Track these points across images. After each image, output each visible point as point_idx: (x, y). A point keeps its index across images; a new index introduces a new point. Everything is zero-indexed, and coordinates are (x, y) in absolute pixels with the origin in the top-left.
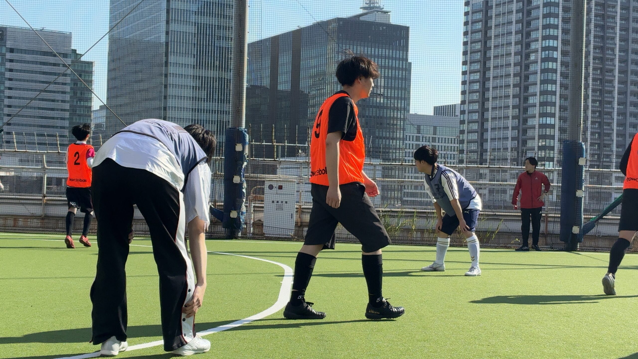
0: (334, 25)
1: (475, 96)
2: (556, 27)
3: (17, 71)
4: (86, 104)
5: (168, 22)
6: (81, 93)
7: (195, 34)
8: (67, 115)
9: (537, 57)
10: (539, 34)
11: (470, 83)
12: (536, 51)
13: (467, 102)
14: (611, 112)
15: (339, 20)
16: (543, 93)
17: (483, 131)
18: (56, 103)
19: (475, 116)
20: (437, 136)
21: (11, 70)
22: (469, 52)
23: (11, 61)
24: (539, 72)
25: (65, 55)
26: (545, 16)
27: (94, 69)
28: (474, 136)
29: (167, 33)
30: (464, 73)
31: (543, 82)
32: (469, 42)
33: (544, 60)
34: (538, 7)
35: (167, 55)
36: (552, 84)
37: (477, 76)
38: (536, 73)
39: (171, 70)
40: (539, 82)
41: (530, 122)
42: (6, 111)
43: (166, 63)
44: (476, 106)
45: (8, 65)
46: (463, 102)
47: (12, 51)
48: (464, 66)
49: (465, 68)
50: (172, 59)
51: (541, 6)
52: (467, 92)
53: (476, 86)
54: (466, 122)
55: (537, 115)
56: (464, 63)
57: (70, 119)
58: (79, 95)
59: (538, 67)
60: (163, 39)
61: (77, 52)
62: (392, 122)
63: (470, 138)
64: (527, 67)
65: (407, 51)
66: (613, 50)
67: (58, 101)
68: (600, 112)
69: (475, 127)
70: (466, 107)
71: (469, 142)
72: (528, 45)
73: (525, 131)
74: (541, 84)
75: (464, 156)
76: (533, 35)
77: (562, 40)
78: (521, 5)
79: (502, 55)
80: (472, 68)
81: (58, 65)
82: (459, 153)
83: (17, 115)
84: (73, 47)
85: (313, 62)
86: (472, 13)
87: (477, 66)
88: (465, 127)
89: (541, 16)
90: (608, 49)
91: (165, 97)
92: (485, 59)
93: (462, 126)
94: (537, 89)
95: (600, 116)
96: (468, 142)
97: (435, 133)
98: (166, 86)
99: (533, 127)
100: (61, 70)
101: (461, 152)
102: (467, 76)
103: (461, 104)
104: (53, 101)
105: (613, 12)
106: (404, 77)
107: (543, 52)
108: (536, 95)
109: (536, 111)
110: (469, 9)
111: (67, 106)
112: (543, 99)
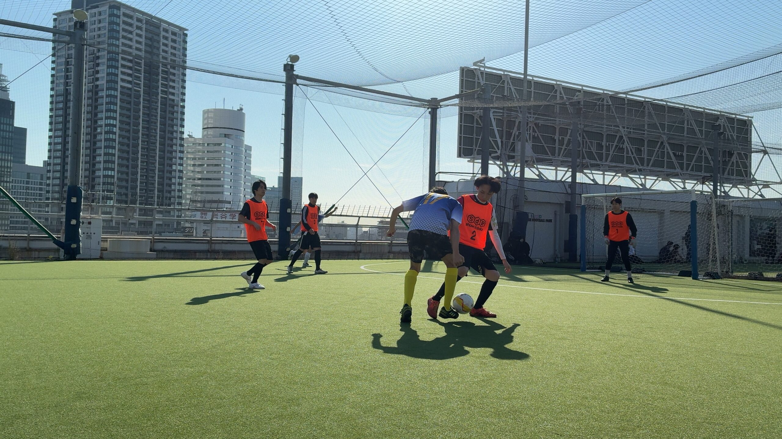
1: (58, 154)
2: (115, 111)
9: (102, 130)
10: (103, 115)
11: (54, 144)
12: (101, 126)
13: (52, 157)
14: (154, 170)
16: (106, 154)
17: (64, 178)
20: (30, 180)
22: (54, 123)
24: (103, 140)
26: (107, 103)
30: (50, 137)
31: (106, 147)
32: (54, 116)
33: (106, 133)
34: (102, 97)
36: (112, 149)
37: (59, 140)
38: (101, 141)
40: (103, 147)
41: (98, 173)
44: (59, 161)
46: (49, 157)
48: (50, 132)
49: (51, 134)
51: (105, 97)
52: (52, 151)
53: (59, 147)
54: (52, 171)
55: (102, 169)
56: (50, 130)
59: (103, 137)
64: (95, 136)
66: (156, 130)
68: (146, 169)
69: (58, 175)
70: (52, 161)
71: (53, 185)
72: (96, 122)
75: (50, 194)
76: (99, 116)
77: (120, 121)
78: (91, 94)
80: (56, 134)
86: (56, 96)
87: (60, 133)
88: (50, 175)
89: (104, 103)
90: (152, 129)
92: (66, 129)
93: (48, 174)
94: (102, 152)
95: (147, 172)
97: (28, 178)
99: (100, 177)
102: (53, 139)
105: (155, 106)
107: (106, 128)
108: (101, 155)
109: (101, 166)
110: (53, 93)
112: (106, 158)
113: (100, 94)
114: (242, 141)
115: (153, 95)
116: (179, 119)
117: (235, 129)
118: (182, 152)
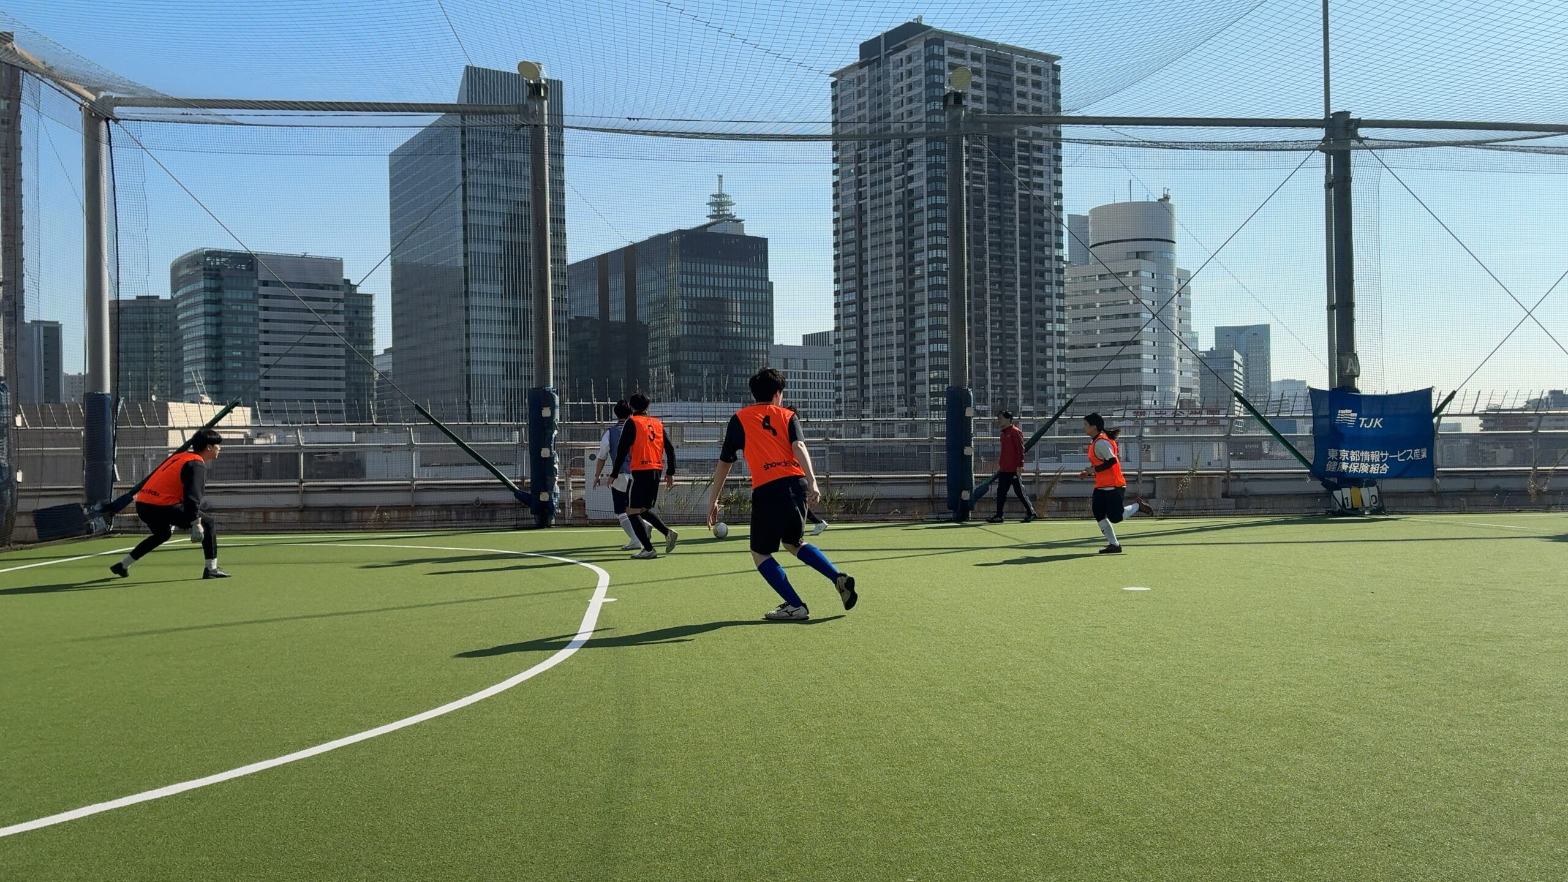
0: (676, 238)
1: (852, 321)
2: (944, 234)
3: (274, 309)
4: (366, 348)
5: (465, 241)
6: (359, 335)
7: (501, 255)
8: (342, 362)
9: (922, 271)
10: (925, 243)
11: (844, 305)
12: (922, 264)
13: (842, 328)
14: (1014, 335)
15: (680, 232)
16: (932, 314)
17: (862, 363)
18: (328, 348)
19: (853, 346)
20: (808, 371)
21: (266, 309)
22: (841, 268)
23: (266, 297)
24: (926, 289)
25: (336, 287)
26: (930, 221)
27: (374, 303)
28: (853, 370)
29: (466, 255)
30: (837, 293)
31: (931, 301)
32: (841, 256)
33: (930, 275)
34: (921, 210)
35: (466, 283)
36: (943, 303)
37: (852, 297)
38: (923, 290)
39: (474, 301)
40: (926, 302)
41: (919, 350)
42: (263, 360)
43: (466, 292)
44: (853, 333)
45: (262, 302)
46: (837, 329)
47: (265, 283)
48: (836, 285)
49: (838, 287)
50: (473, 287)
51: (925, 209)
52: (842, 316)
53: (852, 309)
54: (842, 353)
55: (927, 342)
56: (836, 281)
57: (347, 368)
58: (356, 336)
59: (925, 283)
60: (461, 262)
61: (352, 283)
62: (752, 356)
63: (847, 372)
64: (912, 283)
65: (767, 267)
66: (1013, 259)
67: (329, 345)
69: (853, 358)
70: (841, 334)
71: (847, 377)
72: (912, 257)
73: (913, 362)
74: (929, 303)
76: (918, 245)
78: (901, 208)
79: (881, 270)
80: (846, 287)
81: (327, 300)
82: (836, 391)
83: (275, 366)
84: (345, 277)
85: (651, 286)
86: (843, 220)
87: (852, 285)
88: (841, 359)
89: (925, 221)
90: (1006, 258)
91: (467, 336)
92: (861, 275)
93: (837, 357)
94: (925, 309)
95: (1001, 340)
96: (845, 378)
97: (805, 368)
98: (467, 322)
99: (923, 356)
100: (330, 305)
101: (838, 389)
102: (840, 297)
103: (835, 331)
104: (324, 345)
105: (1010, 213)
106: (764, 300)
107: (930, 265)
108: (924, 317)
109: (925, 336)
110: (837, 215)
111: (342, 352)
112: (934, 321)
113: (917, 206)
114: (1169, 263)
115: (1005, 195)
116: (1053, 232)
117: (1156, 240)
118: (1061, 296)
